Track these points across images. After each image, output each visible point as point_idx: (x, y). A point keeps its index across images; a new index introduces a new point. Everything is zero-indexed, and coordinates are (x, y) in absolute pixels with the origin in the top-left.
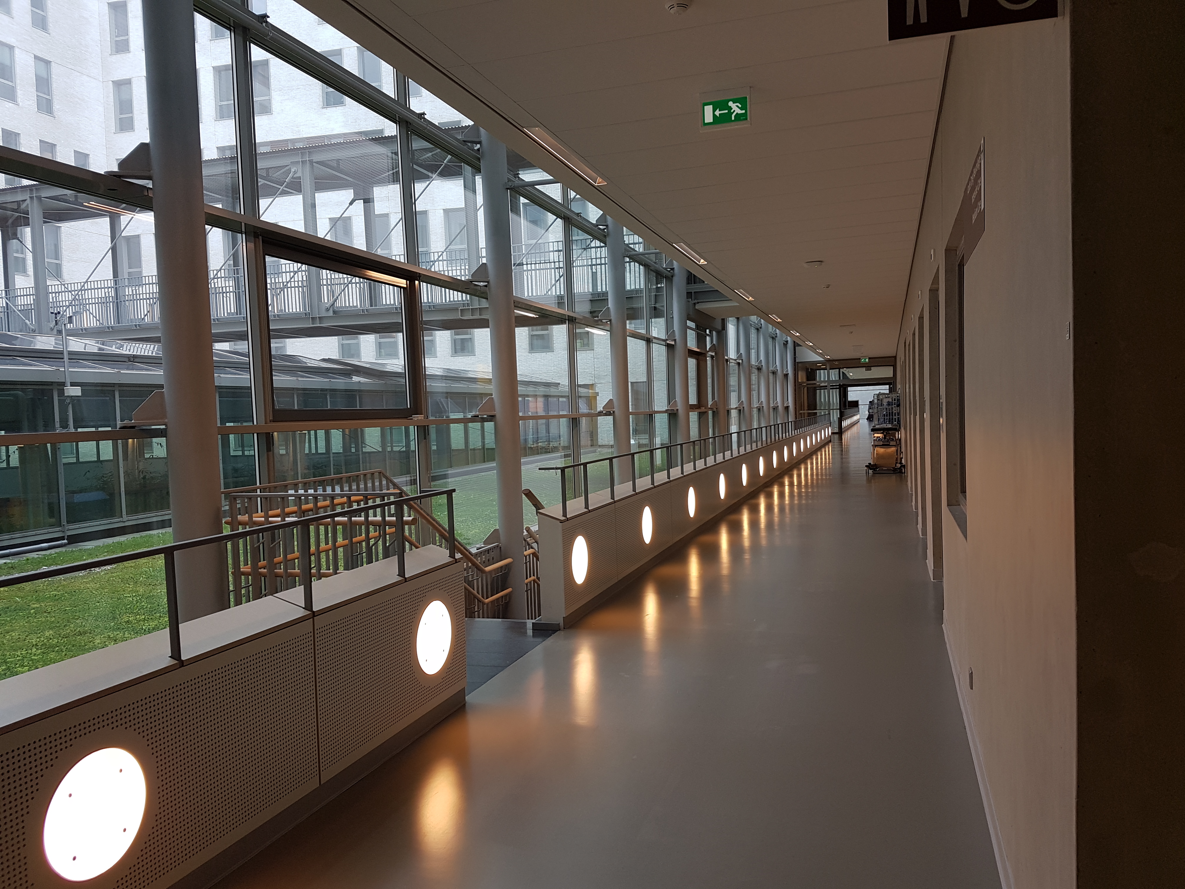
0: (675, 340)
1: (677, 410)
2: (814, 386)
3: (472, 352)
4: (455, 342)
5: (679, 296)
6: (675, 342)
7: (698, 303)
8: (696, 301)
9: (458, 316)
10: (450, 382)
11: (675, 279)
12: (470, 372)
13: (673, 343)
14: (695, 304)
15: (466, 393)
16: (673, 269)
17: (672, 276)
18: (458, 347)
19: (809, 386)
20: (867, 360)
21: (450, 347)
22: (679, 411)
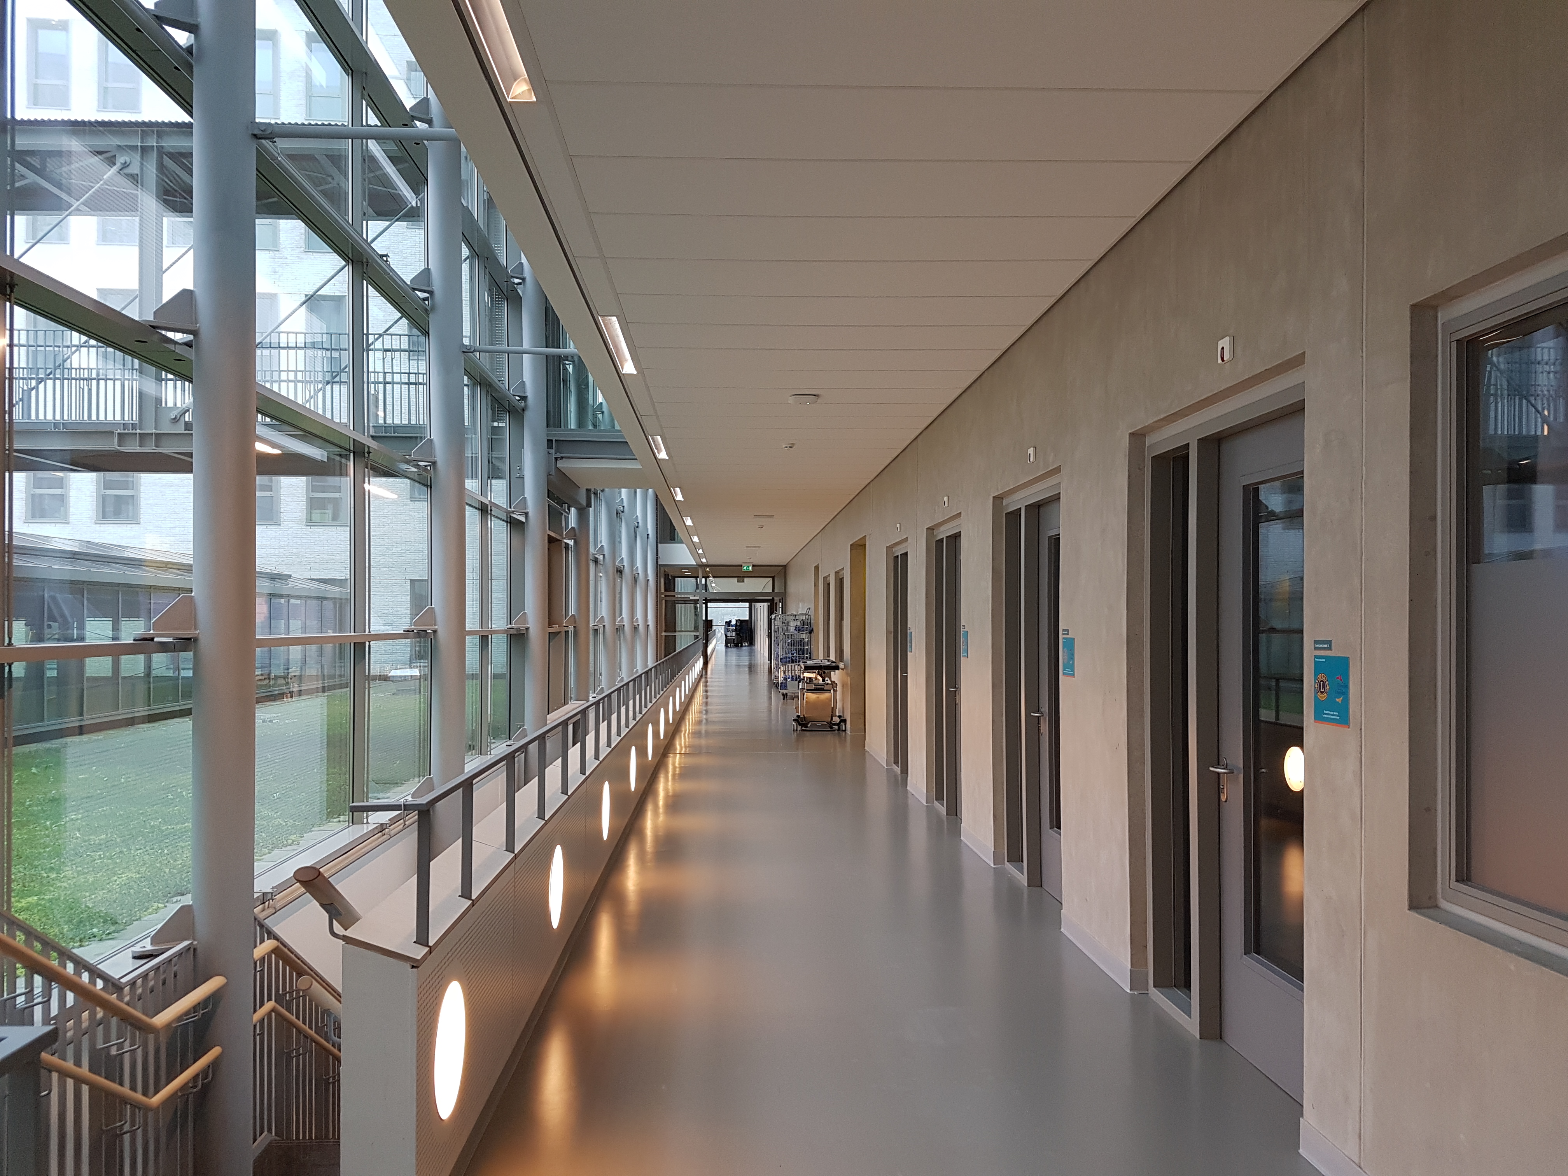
0: (526, 514)
1: (527, 629)
2: (673, 598)
3: (134, 519)
4: (103, 501)
5: (535, 443)
6: (527, 518)
7: (562, 458)
8: (558, 455)
9: (114, 445)
10: (89, 563)
11: (529, 416)
12: (129, 550)
13: (523, 519)
14: (556, 459)
15: (118, 584)
16: (524, 398)
17: (523, 410)
18: (110, 509)
19: (667, 598)
20: (750, 568)
21: (95, 507)
22: (531, 630)
